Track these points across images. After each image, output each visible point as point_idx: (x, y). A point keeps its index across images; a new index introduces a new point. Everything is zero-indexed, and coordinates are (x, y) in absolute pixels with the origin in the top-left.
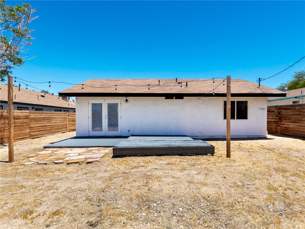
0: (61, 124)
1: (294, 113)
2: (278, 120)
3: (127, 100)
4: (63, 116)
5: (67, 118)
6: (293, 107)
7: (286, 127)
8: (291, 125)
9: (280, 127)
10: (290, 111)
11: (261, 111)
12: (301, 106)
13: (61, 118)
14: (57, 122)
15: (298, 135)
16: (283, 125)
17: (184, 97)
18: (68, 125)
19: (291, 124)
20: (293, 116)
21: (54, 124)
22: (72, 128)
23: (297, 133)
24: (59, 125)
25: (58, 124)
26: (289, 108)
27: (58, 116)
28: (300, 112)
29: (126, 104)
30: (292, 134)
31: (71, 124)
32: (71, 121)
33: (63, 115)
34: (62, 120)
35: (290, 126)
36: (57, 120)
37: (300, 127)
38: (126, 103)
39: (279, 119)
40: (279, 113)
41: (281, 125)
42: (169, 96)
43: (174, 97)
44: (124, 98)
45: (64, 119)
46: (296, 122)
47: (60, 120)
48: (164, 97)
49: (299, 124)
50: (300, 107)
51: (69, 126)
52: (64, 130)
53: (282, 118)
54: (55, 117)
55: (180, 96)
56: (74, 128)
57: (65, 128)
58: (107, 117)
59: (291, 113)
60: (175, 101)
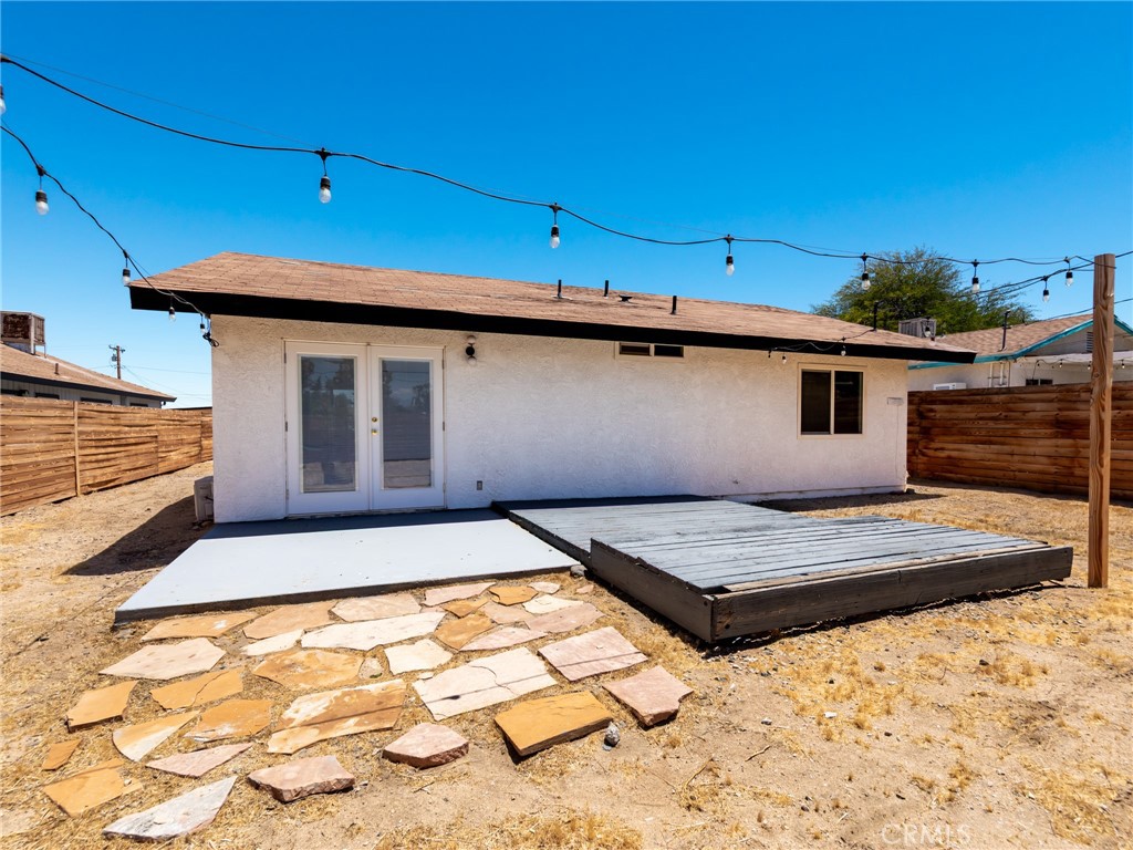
0: (48, 457)
1: (981, 415)
2: (919, 436)
3: (470, 352)
4: (57, 421)
5: (77, 428)
6: (979, 397)
7: (949, 457)
8: (973, 452)
9: (925, 458)
10: (969, 408)
11: (893, 408)
12: (1014, 393)
13: (47, 429)
14: (28, 447)
15: (999, 481)
16: (936, 450)
18: (81, 463)
19: (971, 447)
20: (981, 422)
21: (13, 462)
22: (95, 477)
23: (997, 473)
24: (37, 464)
25: (33, 459)
26: (965, 398)
27: (33, 421)
28: (1010, 410)
29: (471, 368)
30: (977, 478)
31: (94, 458)
32: (93, 443)
33: (57, 413)
34: (54, 437)
35: (970, 455)
36: (28, 438)
37: (1009, 457)
38: (472, 362)
39: (919, 433)
40: (921, 415)
41: (930, 452)
44: (457, 339)
45: (61, 436)
46: (991, 443)
47: (43, 438)
49: (1006, 448)
50: (1011, 396)
51: (83, 467)
52: (63, 486)
53: (935, 430)
54: (19, 422)
56: (103, 475)
57: (66, 476)
58: (378, 425)
59: (973, 415)
60: (653, 364)
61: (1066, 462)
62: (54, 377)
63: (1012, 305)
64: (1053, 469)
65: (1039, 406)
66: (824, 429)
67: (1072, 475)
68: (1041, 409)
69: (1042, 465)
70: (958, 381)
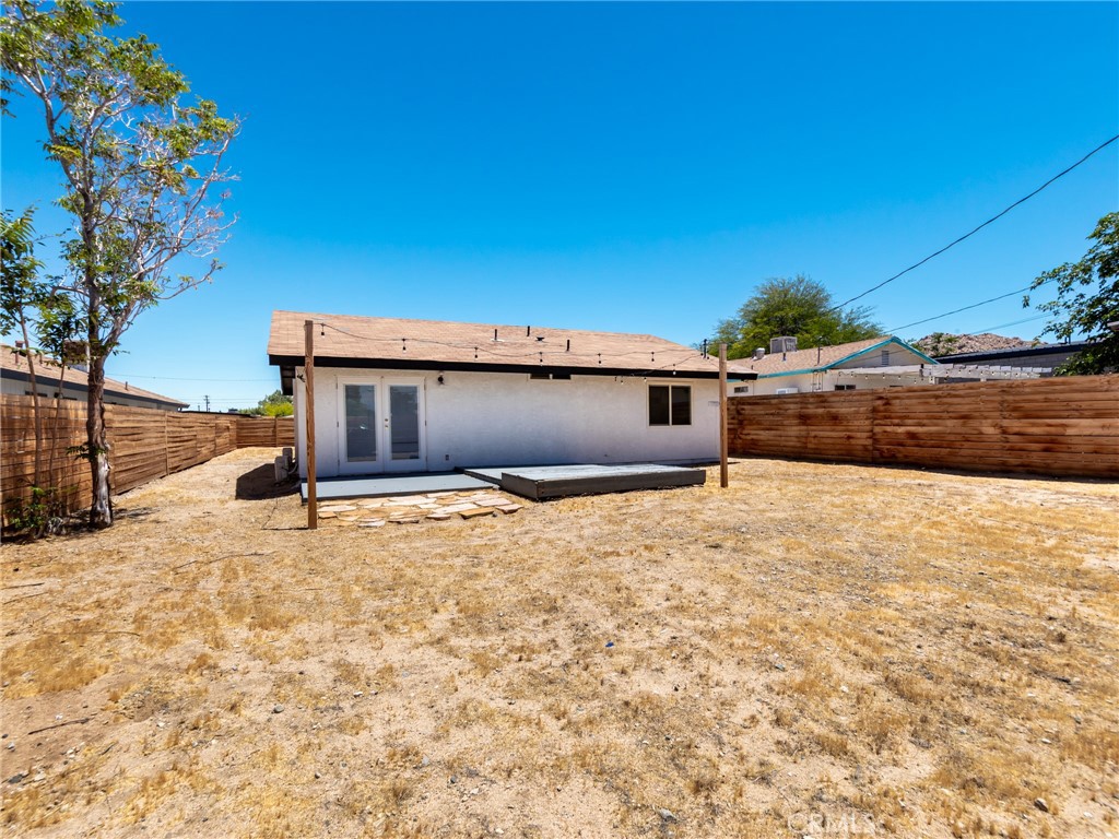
1: (767, 412)
2: (736, 426)
3: (441, 381)
4: (160, 424)
5: (166, 429)
6: (765, 401)
7: (752, 439)
8: (763, 435)
9: (741, 440)
10: (761, 407)
11: (712, 408)
15: (776, 453)
16: (746, 435)
17: (572, 376)
19: (762, 432)
20: (766, 417)
22: (172, 463)
23: (775, 448)
26: (759, 401)
28: (779, 409)
29: (441, 390)
30: (766, 452)
32: (171, 440)
35: (761, 437)
37: (779, 438)
38: (440, 386)
39: (738, 424)
40: (738, 412)
41: (743, 437)
42: (539, 372)
43: (551, 376)
44: (435, 374)
46: (771, 429)
48: (529, 375)
49: (778, 433)
50: (780, 399)
51: (169, 456)
52: (162, 467)
53: (745, 422)
55: (563, 373)
56: (175, 462)
57: (163, 461)
58: (388, 423)
59: (763, 412)
60: (551, 383)
61: (803, 440)
62: (126, 392)
63: (867, 323)
64: (798, 445)
65: (792, 406)
66: (666, 422)
67: (806, 447)
68: (793, 408)
69: (793, 442)
70: (794, 386)
